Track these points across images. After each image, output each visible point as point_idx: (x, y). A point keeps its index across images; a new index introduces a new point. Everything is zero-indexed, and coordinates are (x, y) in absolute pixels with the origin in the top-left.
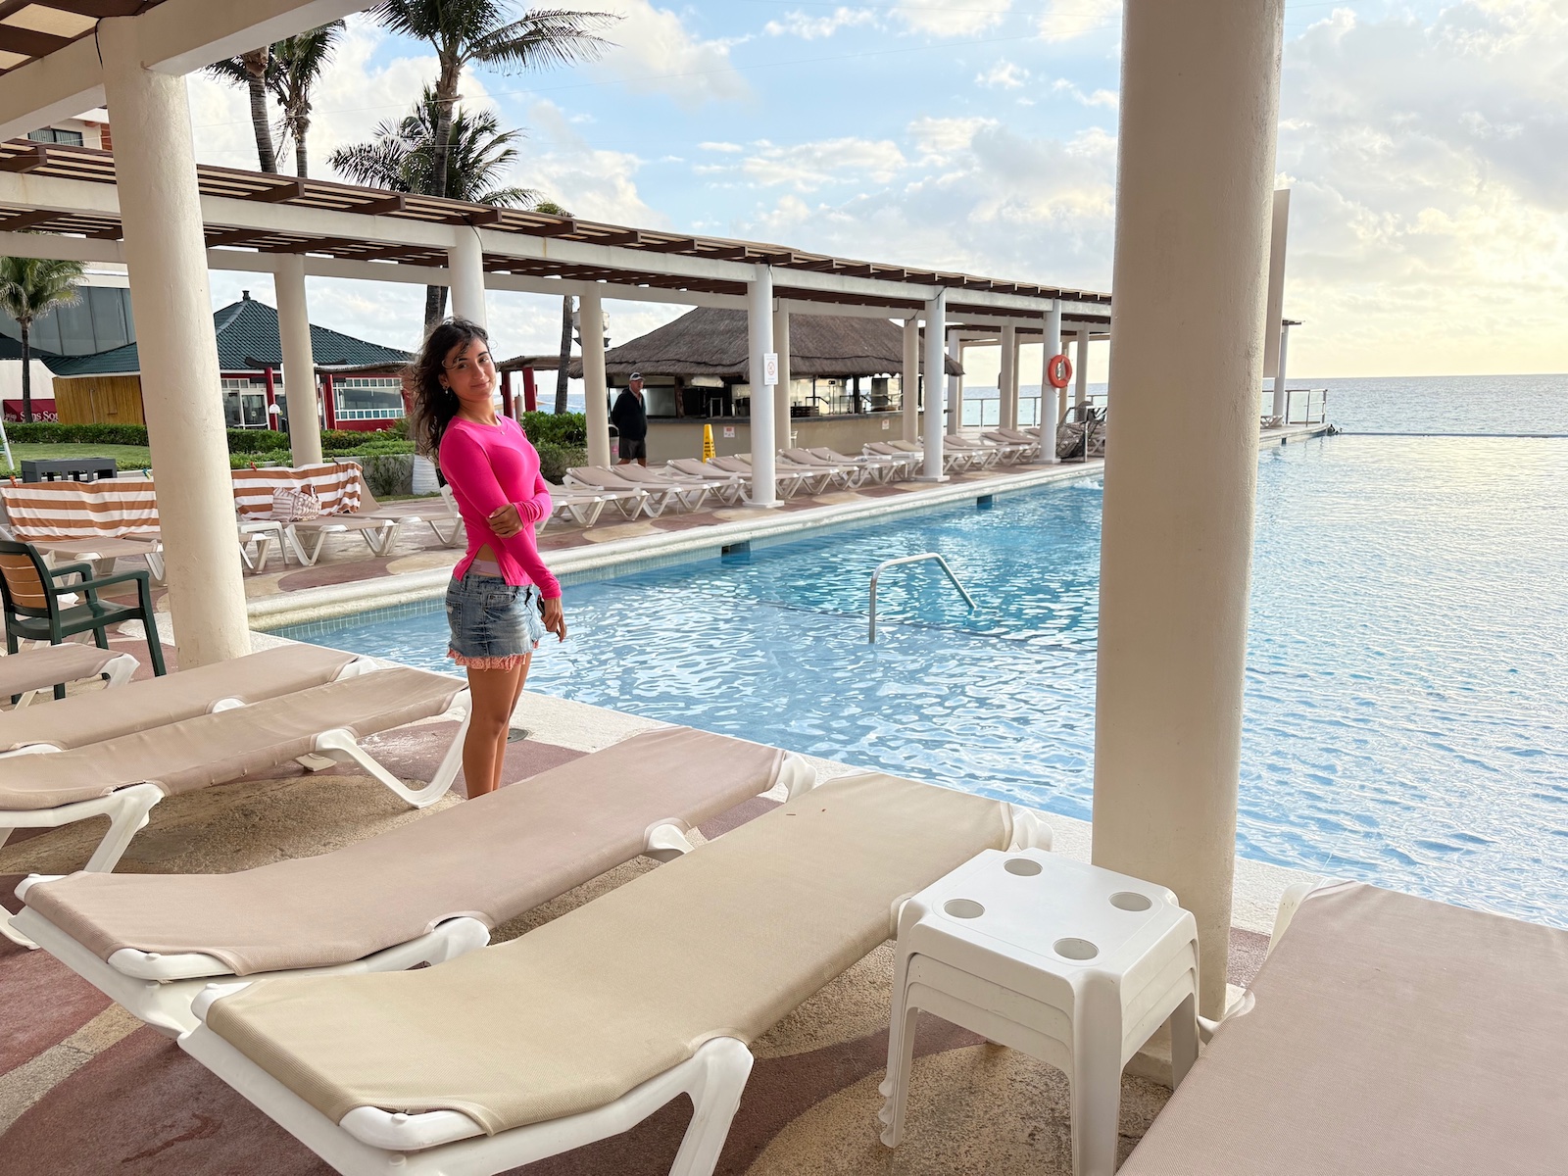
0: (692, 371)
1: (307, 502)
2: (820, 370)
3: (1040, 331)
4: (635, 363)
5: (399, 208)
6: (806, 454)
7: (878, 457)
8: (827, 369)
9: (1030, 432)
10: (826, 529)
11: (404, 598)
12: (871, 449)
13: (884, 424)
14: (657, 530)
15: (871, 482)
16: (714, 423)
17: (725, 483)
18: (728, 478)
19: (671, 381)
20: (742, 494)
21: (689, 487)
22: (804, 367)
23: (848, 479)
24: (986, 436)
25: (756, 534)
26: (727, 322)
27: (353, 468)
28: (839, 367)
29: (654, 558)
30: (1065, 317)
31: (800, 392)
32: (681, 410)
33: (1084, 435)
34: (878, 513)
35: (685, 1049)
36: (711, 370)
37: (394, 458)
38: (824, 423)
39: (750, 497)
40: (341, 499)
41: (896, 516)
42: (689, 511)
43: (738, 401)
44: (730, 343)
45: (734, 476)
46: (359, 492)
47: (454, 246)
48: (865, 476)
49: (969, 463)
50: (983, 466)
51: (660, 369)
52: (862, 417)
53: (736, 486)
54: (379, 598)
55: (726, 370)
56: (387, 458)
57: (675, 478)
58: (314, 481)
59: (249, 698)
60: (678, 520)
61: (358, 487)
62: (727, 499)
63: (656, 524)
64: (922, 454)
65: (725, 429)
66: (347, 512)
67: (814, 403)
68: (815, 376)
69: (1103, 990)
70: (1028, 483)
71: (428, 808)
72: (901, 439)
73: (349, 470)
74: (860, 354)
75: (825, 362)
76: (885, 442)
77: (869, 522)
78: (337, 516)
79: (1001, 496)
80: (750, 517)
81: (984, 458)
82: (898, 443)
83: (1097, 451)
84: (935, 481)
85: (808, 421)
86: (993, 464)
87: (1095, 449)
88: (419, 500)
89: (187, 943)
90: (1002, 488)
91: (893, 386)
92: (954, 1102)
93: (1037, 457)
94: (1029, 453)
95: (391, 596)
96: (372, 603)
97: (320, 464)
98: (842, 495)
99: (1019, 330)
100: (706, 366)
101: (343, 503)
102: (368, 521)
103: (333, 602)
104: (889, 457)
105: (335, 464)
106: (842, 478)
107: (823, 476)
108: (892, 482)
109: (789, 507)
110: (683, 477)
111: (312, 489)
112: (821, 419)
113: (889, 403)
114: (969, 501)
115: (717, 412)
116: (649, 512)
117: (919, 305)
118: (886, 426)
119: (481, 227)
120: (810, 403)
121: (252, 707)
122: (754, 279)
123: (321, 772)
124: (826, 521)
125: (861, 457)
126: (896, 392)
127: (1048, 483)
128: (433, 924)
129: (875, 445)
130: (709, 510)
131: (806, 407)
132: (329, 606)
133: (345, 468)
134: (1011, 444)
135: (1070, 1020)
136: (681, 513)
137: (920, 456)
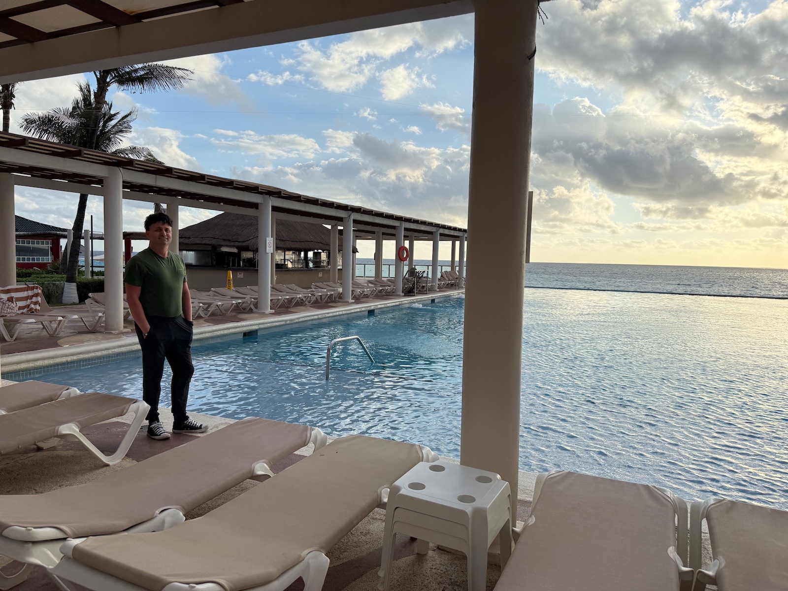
0: (221, 243)
1: (10, 306)
2: (289, 247)
3: (394, 235)
4: (189, 238)
5: (81, 155)
6: (284, 287)
7: (320, 290)
8: (292, 246)
9: (389, 281)
10: (296, 324)
11: (69, 359)
12: (316, 286)
13: (319, 274)
14: (208, 324)
15: (316, 302)
16: (233, 270)
17: (244, 300)
18: (245, 298)
19: (209, 248)
20: (252, 307)
21: (224, 302)
22: (281, 245)
23: (306, 300)
24: (370, 282)
25: (262, 326)
26: (241, 220)
27: (37, 289)
28: (297, 246)
29: (207, 338)
30: (406, 229)
31: (279, 257)
32: (214, 263)
33: (414, 283)
34: (322, 317)
35: (300, 556)
36: (232, 244)
37: (54, 284)
38: (290, 272)
39: (256, 308)
40: (29, 305)
41: (330, 319)
42: (224, 315)
43: (244, 260)
44: (242, 231)
45: (248, 297)
46: (40, 302)
47: (107, 176)
48: (313, 299)
49: (363, 295)
50: (369, 296)
51: (204, 242)
52: (308, 270)
53: (249, 302)
54: (55, 359)
55: (240, 244)
56: (49, 284)
57: (215, 297)
58: (14, 295)
59: (9, 410)
60: (218, 319)
61: (39, 299)
62: (244, 309)
63: (207, 321)
64: (342, 289)
65: (238, 273)
66: (33, 312)
67: (285, 263)
68: (285, 249)
69: (480, 515)
70: (391, 305)
71: (115, 465)
72: (329, 281)
73: (35, 290)
74: (309, 240)
75: (292, 243)
76: (323, 283)
77: (318, 321)
78: (26, 314)
79: (379, 310)
80: (258, 318)
81: (370, 292)
82: (328, 284)
83: (420, 291)
84: (348, 302)
85: (282, 271)
86: (374, 295)
87: (419, 289)
88: (67, 306)
89: (42, 524)
90: (379, 306)
91: (324, 256)
92: (407, 580)
93: (394, 292)
94: (389, 290)
95: (62, 358)
96: (51, 362)
97: (15, 286)
98: (303, 308)
99: (383, 234)
100: (229, 242)
101: (30, 307)
102: (46, 317)
103: (28, 361)
104: (325, 290)
105: (27, 286)
106: (303, 300)
107: (293, 298)
108: (327, 302)
109: (277, 313)
110: (220, 297)
111: (14, 299)
112: (288, 270)
113: (322, 264)
114: (365, 312)
115: (234, 265)
116: (202, 315)
117: (340, 220)
118: (320, 275)
119: (123, 168)
120: (283, 263)
121: (14, 414)
122: (262, 202)
123: (48, 449)
124: (297, 321)
125: (311, 290)
126: (325, 259)
127: (400, 305)
128: (157, 512)
129: (318, 284)
130: (234, 314)
131: (281, 264)
132: (26, 363)
133: (32, 289)
134: (381, 286)
135: (467, 529)
136: (220, 315)
137: (340, 290)
